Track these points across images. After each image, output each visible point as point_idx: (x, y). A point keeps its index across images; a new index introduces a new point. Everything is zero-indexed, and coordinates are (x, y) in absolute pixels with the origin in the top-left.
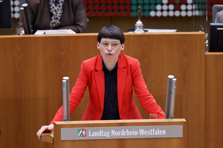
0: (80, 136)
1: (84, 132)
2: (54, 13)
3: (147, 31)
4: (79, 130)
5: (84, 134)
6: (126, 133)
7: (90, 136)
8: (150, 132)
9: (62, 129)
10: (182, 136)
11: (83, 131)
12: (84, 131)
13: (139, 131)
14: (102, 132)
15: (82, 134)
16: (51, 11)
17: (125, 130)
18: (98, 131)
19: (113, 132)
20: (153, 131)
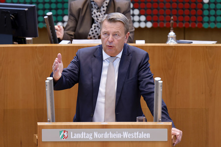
0: (61, 138)
1: (65, 134)
2: (95, 18)
3: (192, 42)
4: (61, 132)
5: (66, 136)
6: (109, 135)
7: (72, 137)
8: (134, 135)
9: (43, 130)
10: (167, 140)
11: (64, 132)
12: (66, 132)
13: (122, 134)
14: (85, 134)
15: (64, 136)
16: (93, 16)
17: (108, 133)
18: (81, 133)
19: (96, 134)
20: (137, 134)
